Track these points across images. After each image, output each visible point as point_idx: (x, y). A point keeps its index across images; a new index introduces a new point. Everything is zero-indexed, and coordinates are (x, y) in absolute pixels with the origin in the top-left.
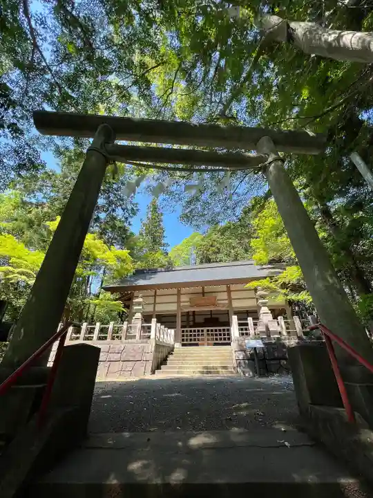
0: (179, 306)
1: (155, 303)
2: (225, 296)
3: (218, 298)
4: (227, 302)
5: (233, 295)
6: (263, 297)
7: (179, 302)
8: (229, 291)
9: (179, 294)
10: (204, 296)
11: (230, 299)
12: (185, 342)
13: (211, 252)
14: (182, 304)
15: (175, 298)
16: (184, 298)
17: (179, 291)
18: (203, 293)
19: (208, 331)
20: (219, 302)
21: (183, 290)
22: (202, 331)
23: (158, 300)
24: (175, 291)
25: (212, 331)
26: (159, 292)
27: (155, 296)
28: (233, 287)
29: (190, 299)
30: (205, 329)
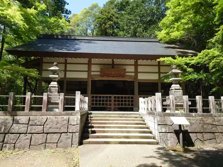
1: (65, 71)
2: (131, 69)
3: (127, 71)
4: (133, 74)
5: (140, 69)
6: (176, 75)
7: (89, 71)
8: (136, 65)
9: (89, 64)
10: (113, 67)
11: (136, 72)
12: (94, 106)
13: (107, 26)
14: (92, 73)
15: (85, 68)
16: (94, 68)
17: (90, 61)
18: (113, 65)
19: (115, 97)
20: (127, 74)
21: (94, 61)
22: (110, 97)
23: (69, 67)
24: (86, 60)
25: (118, 97)
26: (69, 60)
27: (66, 63)
28: (140, 62)
29: (101, 69)
30: (113, 96)
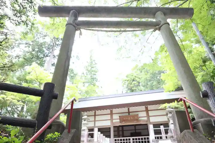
0: (112, 122)
2: (144, 114)
3: (139, 116)
4: (146, 118)
5: (151, 113)
7: (112, 119)
8: (147, 110)
9: (112, 114)
10: (129, 114)
11: (148, 116)
14: (114, 121)
17: (111, 111)
18: (129, 112)
19: (133, 139)
20: (140, 119)
21: (115, 111)
22: (129, 139)
23: (98, 118)
24: (108, 111)
25: (136, 139)
26: (98, 112)
28: (150, 107)
29: (120, 116)
30: (131, 138)
